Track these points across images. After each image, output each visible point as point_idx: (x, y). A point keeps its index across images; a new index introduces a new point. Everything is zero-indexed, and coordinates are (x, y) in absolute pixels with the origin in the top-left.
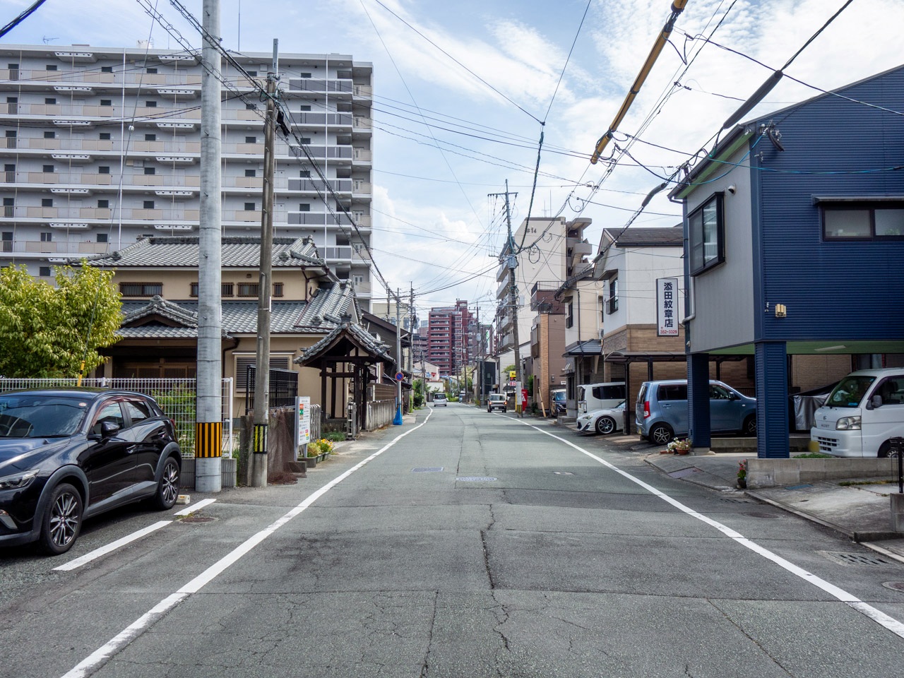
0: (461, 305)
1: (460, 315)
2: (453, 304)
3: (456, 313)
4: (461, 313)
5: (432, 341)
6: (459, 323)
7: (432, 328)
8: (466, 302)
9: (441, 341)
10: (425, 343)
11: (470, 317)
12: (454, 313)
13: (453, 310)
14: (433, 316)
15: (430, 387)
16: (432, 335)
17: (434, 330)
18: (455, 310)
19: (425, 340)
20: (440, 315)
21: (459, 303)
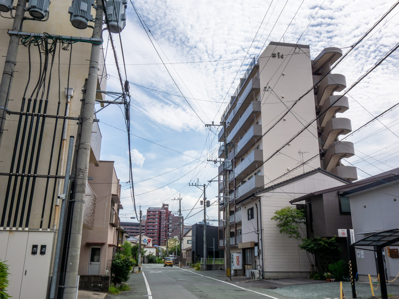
0: (165, 207)
1: (164, 212)
2: (161, 206)
3: (162, 210)
4: (165, 211)
5: (148, 226)
6: (163, 216)
7: (149, 219)
8: (168, 205)
9: (153, 226)
10: (144, 228)
11: (170, 213)
12: (161, 210)
13: (161, 209)
14: (149, 212)
15: (145, 251)
16: (148, 222)
17: (150, 220)
18: (162, 209)
19: (144, 227)
20: (153, 212)
21: (164, 205)
